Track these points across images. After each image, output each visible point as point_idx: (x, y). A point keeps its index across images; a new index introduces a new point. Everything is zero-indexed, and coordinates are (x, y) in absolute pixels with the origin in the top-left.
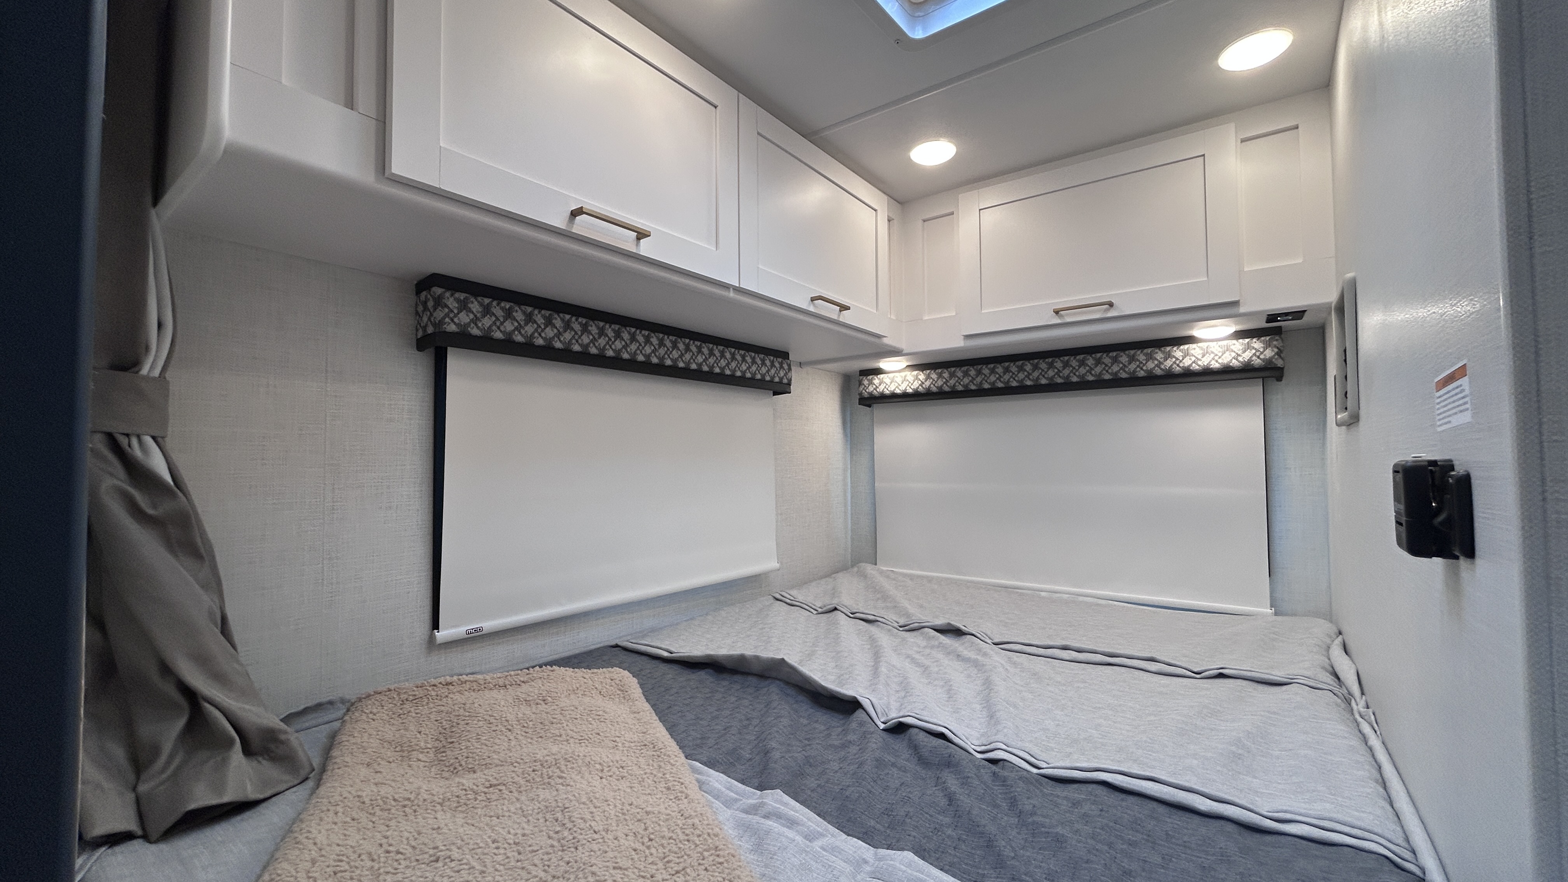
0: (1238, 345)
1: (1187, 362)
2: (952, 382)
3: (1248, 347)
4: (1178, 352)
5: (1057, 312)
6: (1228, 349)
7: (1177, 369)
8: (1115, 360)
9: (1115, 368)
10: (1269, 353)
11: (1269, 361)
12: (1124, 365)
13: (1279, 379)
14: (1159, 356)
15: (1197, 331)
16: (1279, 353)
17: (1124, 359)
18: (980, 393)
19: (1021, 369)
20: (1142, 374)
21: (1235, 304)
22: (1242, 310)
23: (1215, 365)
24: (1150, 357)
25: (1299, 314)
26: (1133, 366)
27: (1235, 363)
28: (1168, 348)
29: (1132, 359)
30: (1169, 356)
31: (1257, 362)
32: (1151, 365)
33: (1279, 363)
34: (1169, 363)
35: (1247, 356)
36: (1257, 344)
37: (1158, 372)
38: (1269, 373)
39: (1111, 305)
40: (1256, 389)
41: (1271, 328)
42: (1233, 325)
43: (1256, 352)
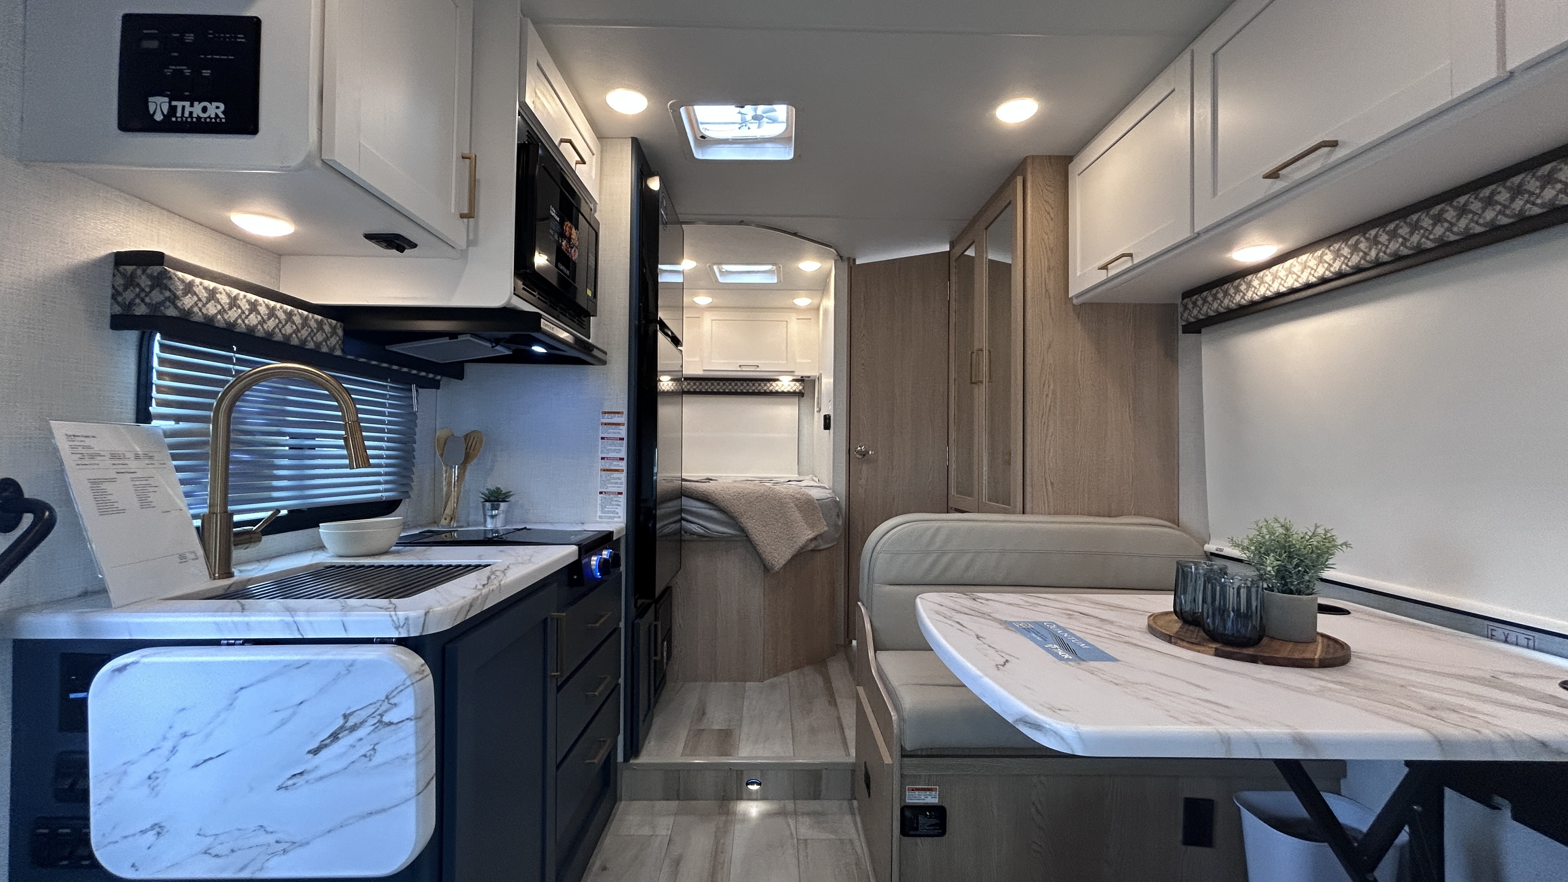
0: (792, 384)
1: (777, 388)
2: (688, 387)
3: (795, 385)
4: (774, 384)
5: (740, 366)
6: (789, 385)
7: (774, 391)
8: (754, 385)
9: (754, 388)
10: (801, 388)
11: (800, 390)
12: (755, 387)
13: (803, 396)
14: (768, 385)
15: (781, 378)
16: (803, 388)
17: (756, 385)
18: (701, 393)
19: (718, 384)
20: (763, 391)
21: (794, 372)
22: (795, 374)
23: (786, 391)
24: (765, 385)
25: (809, 377)
26: (759, 388)
27: (791, 390)
28: (771, 383)
29: (760, 385)
30: (771, 385)
31: (797, 390)
32: (765, 388)
33: (803, 391)
34: (771, 388)
35: (794, 388)
36: (798, 384)
37: (768, 391)
38: (800, 394)
39: (758, 366)
40: (796, 400)
41: (801, 380)
42: (791, 378)
43: (796, 387)
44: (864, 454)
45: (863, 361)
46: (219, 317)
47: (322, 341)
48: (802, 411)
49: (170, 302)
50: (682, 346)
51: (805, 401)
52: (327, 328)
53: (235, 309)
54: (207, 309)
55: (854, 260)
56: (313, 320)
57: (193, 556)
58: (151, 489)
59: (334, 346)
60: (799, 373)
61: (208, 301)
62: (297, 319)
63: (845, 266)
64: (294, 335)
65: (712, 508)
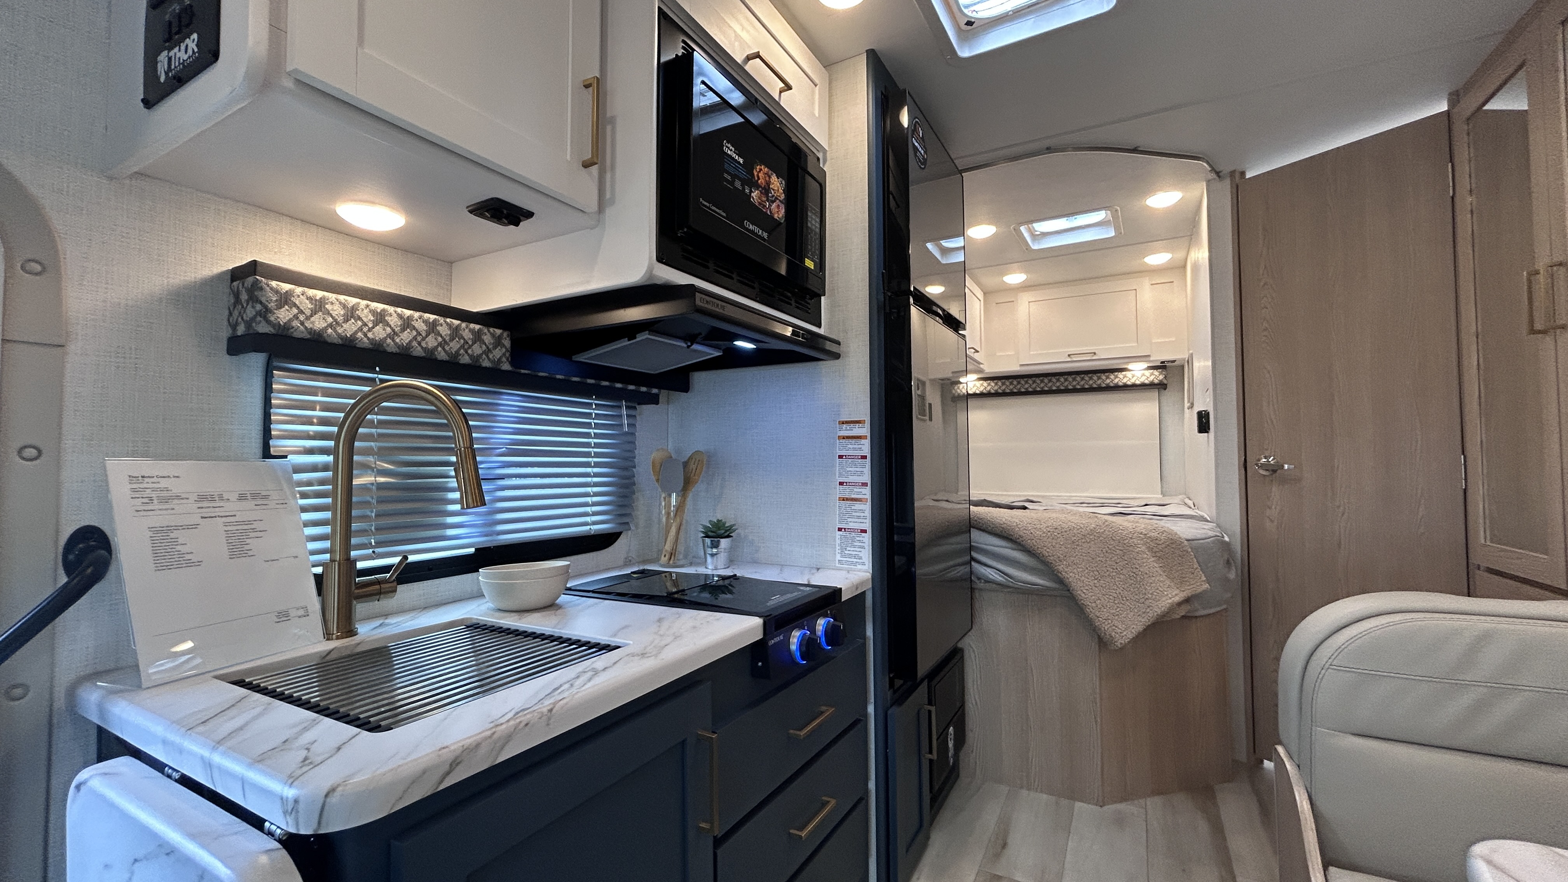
0: (1148, 373)
1: (1125, 381)
2: (1004, 387)
3: (1152, 374)
4: (1121, 375)
5: (1069, 355)
6: (1143, 375)
7: (1121, 384)
8: (1091, 378)
9: (1091, 382)
10: (1161, 377)
11: (1161, 381)
12: (1095, 381)
13: (1165, 389)
14: (1112, 377)
15: (1130, 366)
16: (1165, 377)
17: (1095, 378)
18: (1020, 394)
19: (1042, 381)
20: (1104, 385)
21: (1149, 356)
22: (1151, 359)
23: (1138, 382)
24: (1108, 377)
25: (1174, 361)
26: (1099, 382)
27: (1147, 382)
28: (1116, 373)
29: (1099, 378)
30: (1116, 377)
31: (1156, 381)
32: (1108, 381)
33: (1165, 382)
34: (1116, 381)
35: (1151, 378)
36: (1156, 373)
37: (1112, 385)
38: (1161, 386)
39: (1095, 353)
40: (1155, 394)
41: (1162, 366)
42: (1145, 365)
43: (1156, 376)
44: (1274, 469)
45: (1265, 325)
46: (330, 331)
47: (481, 354)
48: (1165, 409)
49: (261, 316)
50: (964, 329)
51: (1169, 396)
52: (487, 338)
53: (353, 320)
54: (313, 323)
55: (1243, 174)
56: (467, 330)
57: (301, 612)
58: (252, 535)
59: (499, 360)
60: (1159, 357)
61: (314, 312)
62: (444, 330)
63: (1225, 187)
64: (440, 349)
65: (1013, 546)
